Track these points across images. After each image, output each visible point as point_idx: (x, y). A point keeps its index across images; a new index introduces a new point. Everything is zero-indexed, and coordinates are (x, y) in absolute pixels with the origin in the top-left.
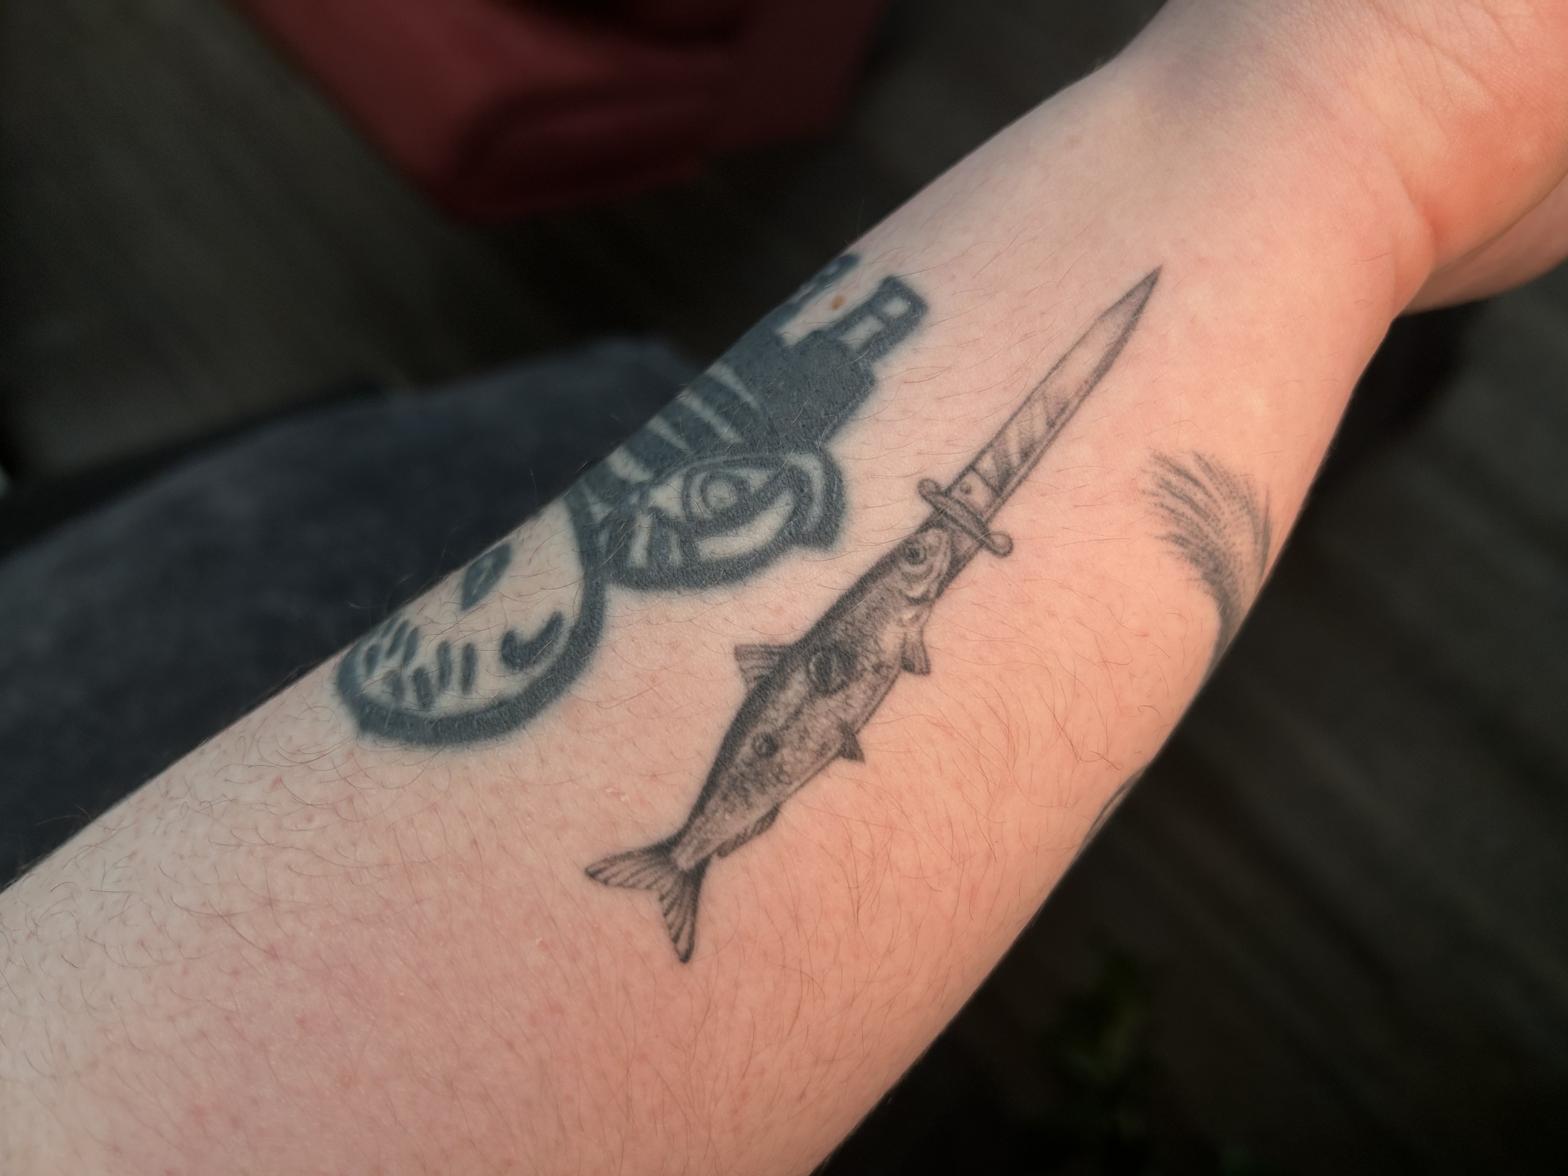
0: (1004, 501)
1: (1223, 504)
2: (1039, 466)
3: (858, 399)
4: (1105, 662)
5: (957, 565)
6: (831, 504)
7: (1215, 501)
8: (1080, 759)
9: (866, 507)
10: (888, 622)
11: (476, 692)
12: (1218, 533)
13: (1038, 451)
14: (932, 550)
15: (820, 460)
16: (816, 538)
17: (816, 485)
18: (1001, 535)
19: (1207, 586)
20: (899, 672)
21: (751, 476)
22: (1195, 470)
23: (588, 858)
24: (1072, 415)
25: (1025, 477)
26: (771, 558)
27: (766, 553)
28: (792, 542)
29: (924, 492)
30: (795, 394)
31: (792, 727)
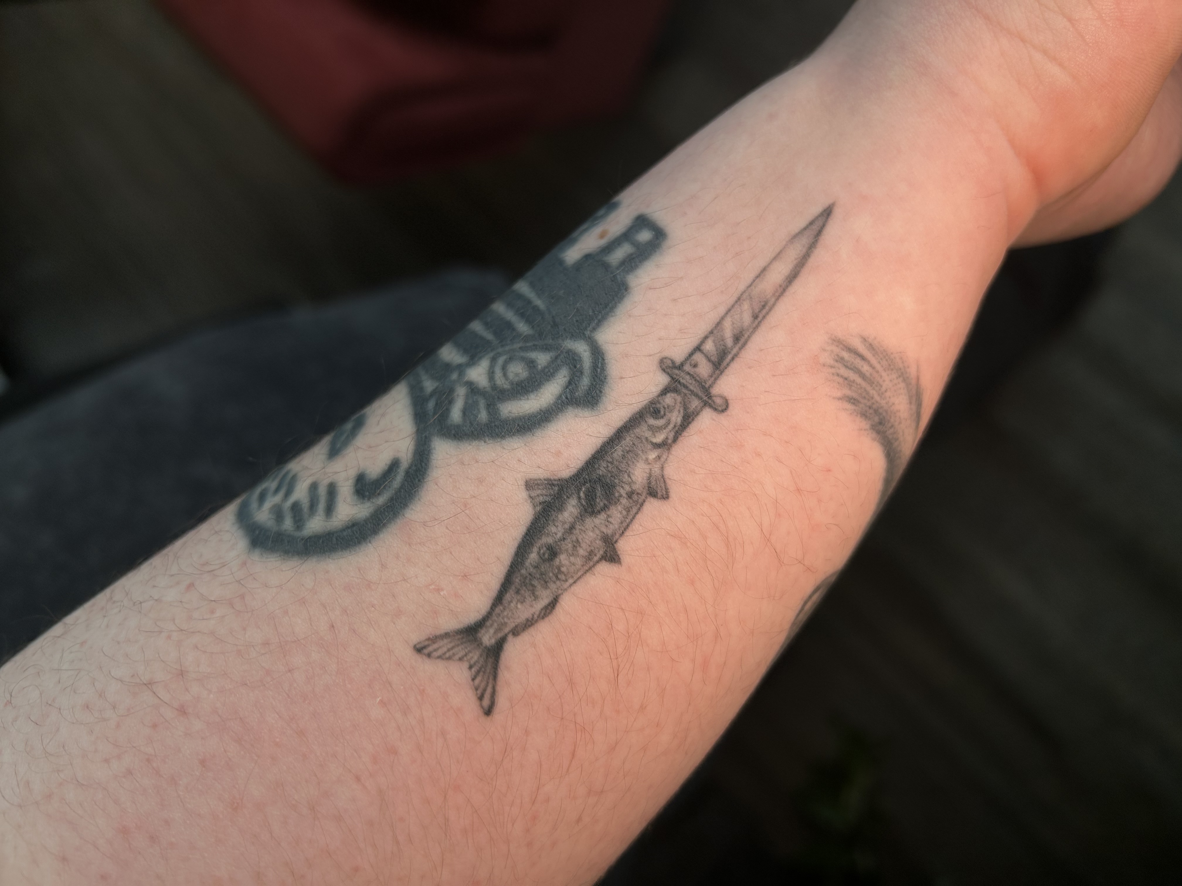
0: (722, 372)
1: (884, 374)
2: (747, 347)
3: (617, 302)
4: (798, 490)
5: (688, 419)
6: (596, 376)
7: (878, 372)
8: (783, 563)
9: (622, 378)
10: (638, 461)
11: (336, 516)
12: (881, 395)
13: (746, 336)
14: (670, 409)
15: (588, 345)
16: (585, 401)
17: (585, 362)
18: (719, 396)
19: (874, 435)
20: (646, 497)
21: (539, 357)
22: (862, 349)
23: (416, 637)
24: (770, 310)
25: (736, 355)
26: (553, 416)
27: (549, 413)
28: (568, 404)
29: (664, 367)
30: (571, 299)
31: (567, 539)
